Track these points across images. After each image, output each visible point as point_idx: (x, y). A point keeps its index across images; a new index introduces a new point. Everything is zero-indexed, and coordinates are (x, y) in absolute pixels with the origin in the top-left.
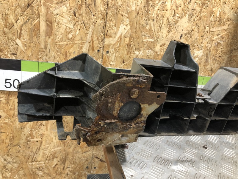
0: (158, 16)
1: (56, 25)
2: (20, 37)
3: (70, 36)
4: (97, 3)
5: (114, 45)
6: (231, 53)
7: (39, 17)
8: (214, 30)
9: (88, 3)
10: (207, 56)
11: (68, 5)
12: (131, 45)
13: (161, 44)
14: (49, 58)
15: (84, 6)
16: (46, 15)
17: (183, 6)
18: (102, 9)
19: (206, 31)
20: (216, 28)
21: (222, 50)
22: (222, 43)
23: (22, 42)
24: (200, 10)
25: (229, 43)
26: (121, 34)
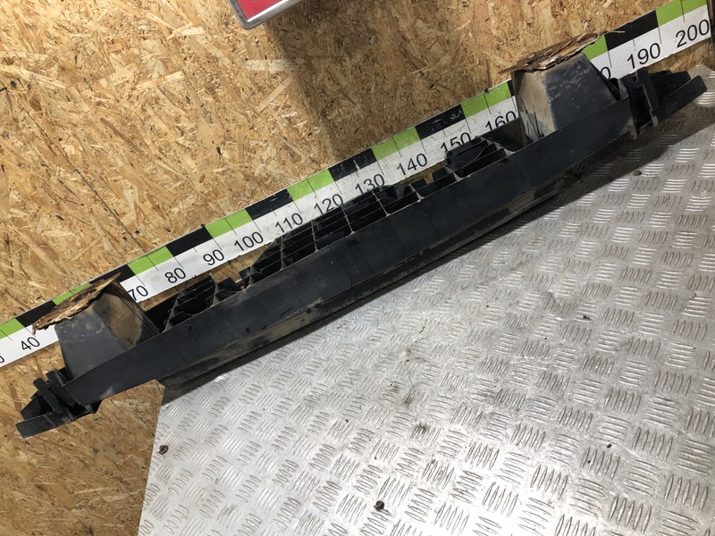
0: (160, 150)
1: (51, 242)
2: (29, 278)
3: (79, 244)
4: (73, 190)
5: (137, 219)
6: (325, 117)
7: (27, 247)
8: (262, 106)
9: (63, 197)
10: (287, 148)
11: (44, 214)
12: (158, 206)
13: (198, 178)
14: (78, 280)
15: (62, 203)
16: (33, 240)
17: (183, 113)
18: (85, 191)
19: (250, 117)
20: (265, 102)
21: (305, 122)
22: (294, 114)
23: (36, 281)
24: (214, 98)
25: (308, 106)
26: (135, 202)
